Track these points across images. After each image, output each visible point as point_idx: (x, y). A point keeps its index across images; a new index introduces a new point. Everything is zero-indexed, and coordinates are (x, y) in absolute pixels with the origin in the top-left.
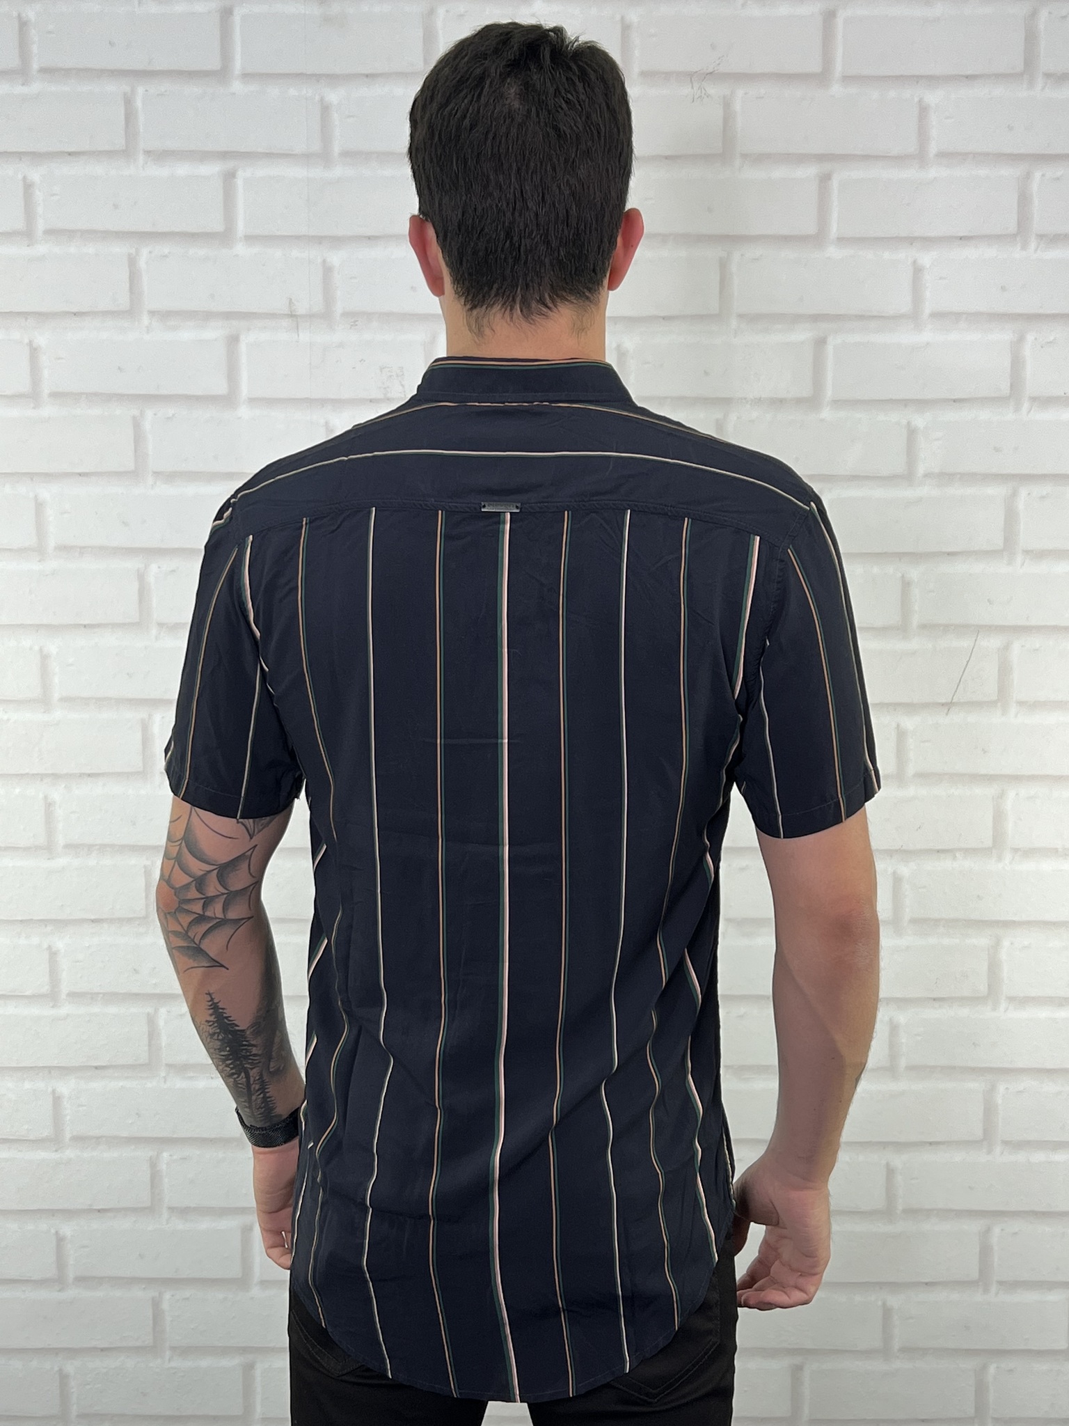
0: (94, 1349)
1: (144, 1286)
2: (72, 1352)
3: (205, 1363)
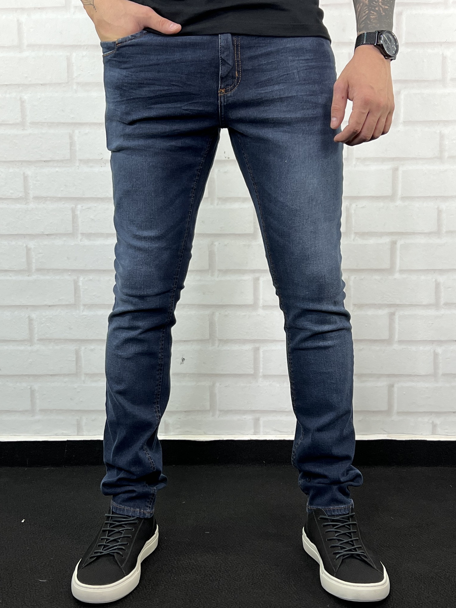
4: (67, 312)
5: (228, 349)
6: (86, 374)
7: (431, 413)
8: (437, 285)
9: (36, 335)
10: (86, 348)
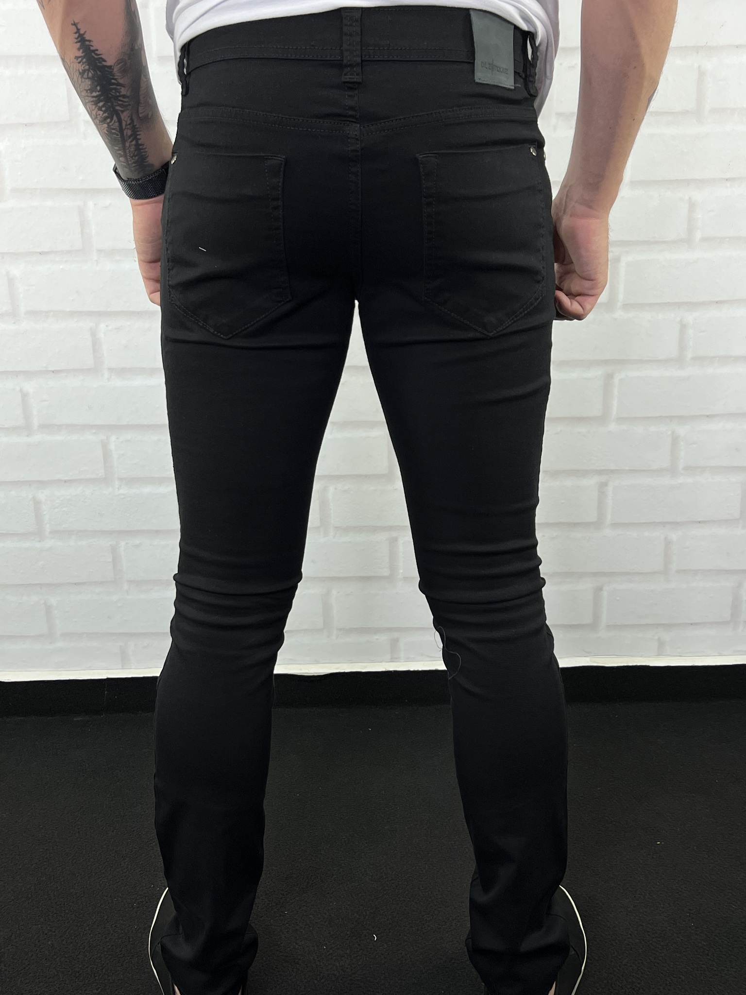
0: (60, 481)
1: (94, 431)
2: (42, 484)
3: (147, 490)
4: (94, 490)
5: (349, 540)
6: (130, 582)
7: (657, 626)
8: (675, 439)
9: (48, 525)
10: (127, 543)
